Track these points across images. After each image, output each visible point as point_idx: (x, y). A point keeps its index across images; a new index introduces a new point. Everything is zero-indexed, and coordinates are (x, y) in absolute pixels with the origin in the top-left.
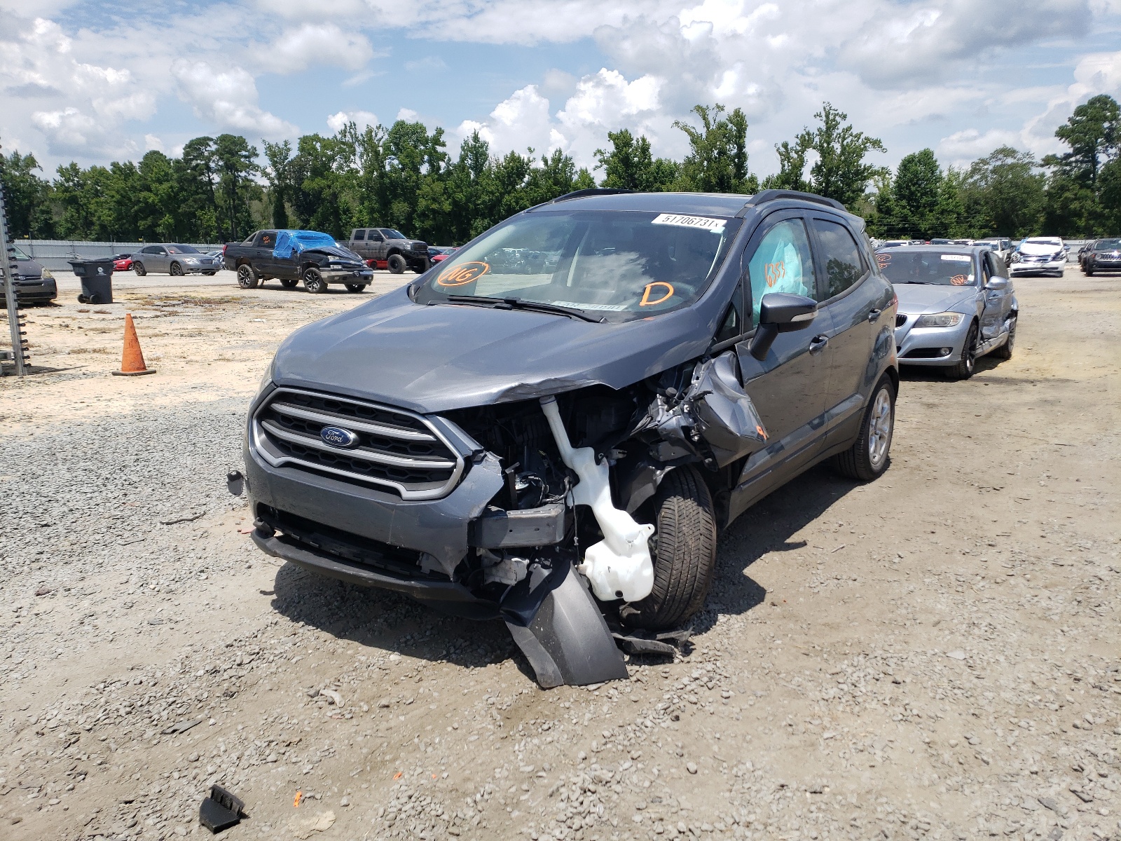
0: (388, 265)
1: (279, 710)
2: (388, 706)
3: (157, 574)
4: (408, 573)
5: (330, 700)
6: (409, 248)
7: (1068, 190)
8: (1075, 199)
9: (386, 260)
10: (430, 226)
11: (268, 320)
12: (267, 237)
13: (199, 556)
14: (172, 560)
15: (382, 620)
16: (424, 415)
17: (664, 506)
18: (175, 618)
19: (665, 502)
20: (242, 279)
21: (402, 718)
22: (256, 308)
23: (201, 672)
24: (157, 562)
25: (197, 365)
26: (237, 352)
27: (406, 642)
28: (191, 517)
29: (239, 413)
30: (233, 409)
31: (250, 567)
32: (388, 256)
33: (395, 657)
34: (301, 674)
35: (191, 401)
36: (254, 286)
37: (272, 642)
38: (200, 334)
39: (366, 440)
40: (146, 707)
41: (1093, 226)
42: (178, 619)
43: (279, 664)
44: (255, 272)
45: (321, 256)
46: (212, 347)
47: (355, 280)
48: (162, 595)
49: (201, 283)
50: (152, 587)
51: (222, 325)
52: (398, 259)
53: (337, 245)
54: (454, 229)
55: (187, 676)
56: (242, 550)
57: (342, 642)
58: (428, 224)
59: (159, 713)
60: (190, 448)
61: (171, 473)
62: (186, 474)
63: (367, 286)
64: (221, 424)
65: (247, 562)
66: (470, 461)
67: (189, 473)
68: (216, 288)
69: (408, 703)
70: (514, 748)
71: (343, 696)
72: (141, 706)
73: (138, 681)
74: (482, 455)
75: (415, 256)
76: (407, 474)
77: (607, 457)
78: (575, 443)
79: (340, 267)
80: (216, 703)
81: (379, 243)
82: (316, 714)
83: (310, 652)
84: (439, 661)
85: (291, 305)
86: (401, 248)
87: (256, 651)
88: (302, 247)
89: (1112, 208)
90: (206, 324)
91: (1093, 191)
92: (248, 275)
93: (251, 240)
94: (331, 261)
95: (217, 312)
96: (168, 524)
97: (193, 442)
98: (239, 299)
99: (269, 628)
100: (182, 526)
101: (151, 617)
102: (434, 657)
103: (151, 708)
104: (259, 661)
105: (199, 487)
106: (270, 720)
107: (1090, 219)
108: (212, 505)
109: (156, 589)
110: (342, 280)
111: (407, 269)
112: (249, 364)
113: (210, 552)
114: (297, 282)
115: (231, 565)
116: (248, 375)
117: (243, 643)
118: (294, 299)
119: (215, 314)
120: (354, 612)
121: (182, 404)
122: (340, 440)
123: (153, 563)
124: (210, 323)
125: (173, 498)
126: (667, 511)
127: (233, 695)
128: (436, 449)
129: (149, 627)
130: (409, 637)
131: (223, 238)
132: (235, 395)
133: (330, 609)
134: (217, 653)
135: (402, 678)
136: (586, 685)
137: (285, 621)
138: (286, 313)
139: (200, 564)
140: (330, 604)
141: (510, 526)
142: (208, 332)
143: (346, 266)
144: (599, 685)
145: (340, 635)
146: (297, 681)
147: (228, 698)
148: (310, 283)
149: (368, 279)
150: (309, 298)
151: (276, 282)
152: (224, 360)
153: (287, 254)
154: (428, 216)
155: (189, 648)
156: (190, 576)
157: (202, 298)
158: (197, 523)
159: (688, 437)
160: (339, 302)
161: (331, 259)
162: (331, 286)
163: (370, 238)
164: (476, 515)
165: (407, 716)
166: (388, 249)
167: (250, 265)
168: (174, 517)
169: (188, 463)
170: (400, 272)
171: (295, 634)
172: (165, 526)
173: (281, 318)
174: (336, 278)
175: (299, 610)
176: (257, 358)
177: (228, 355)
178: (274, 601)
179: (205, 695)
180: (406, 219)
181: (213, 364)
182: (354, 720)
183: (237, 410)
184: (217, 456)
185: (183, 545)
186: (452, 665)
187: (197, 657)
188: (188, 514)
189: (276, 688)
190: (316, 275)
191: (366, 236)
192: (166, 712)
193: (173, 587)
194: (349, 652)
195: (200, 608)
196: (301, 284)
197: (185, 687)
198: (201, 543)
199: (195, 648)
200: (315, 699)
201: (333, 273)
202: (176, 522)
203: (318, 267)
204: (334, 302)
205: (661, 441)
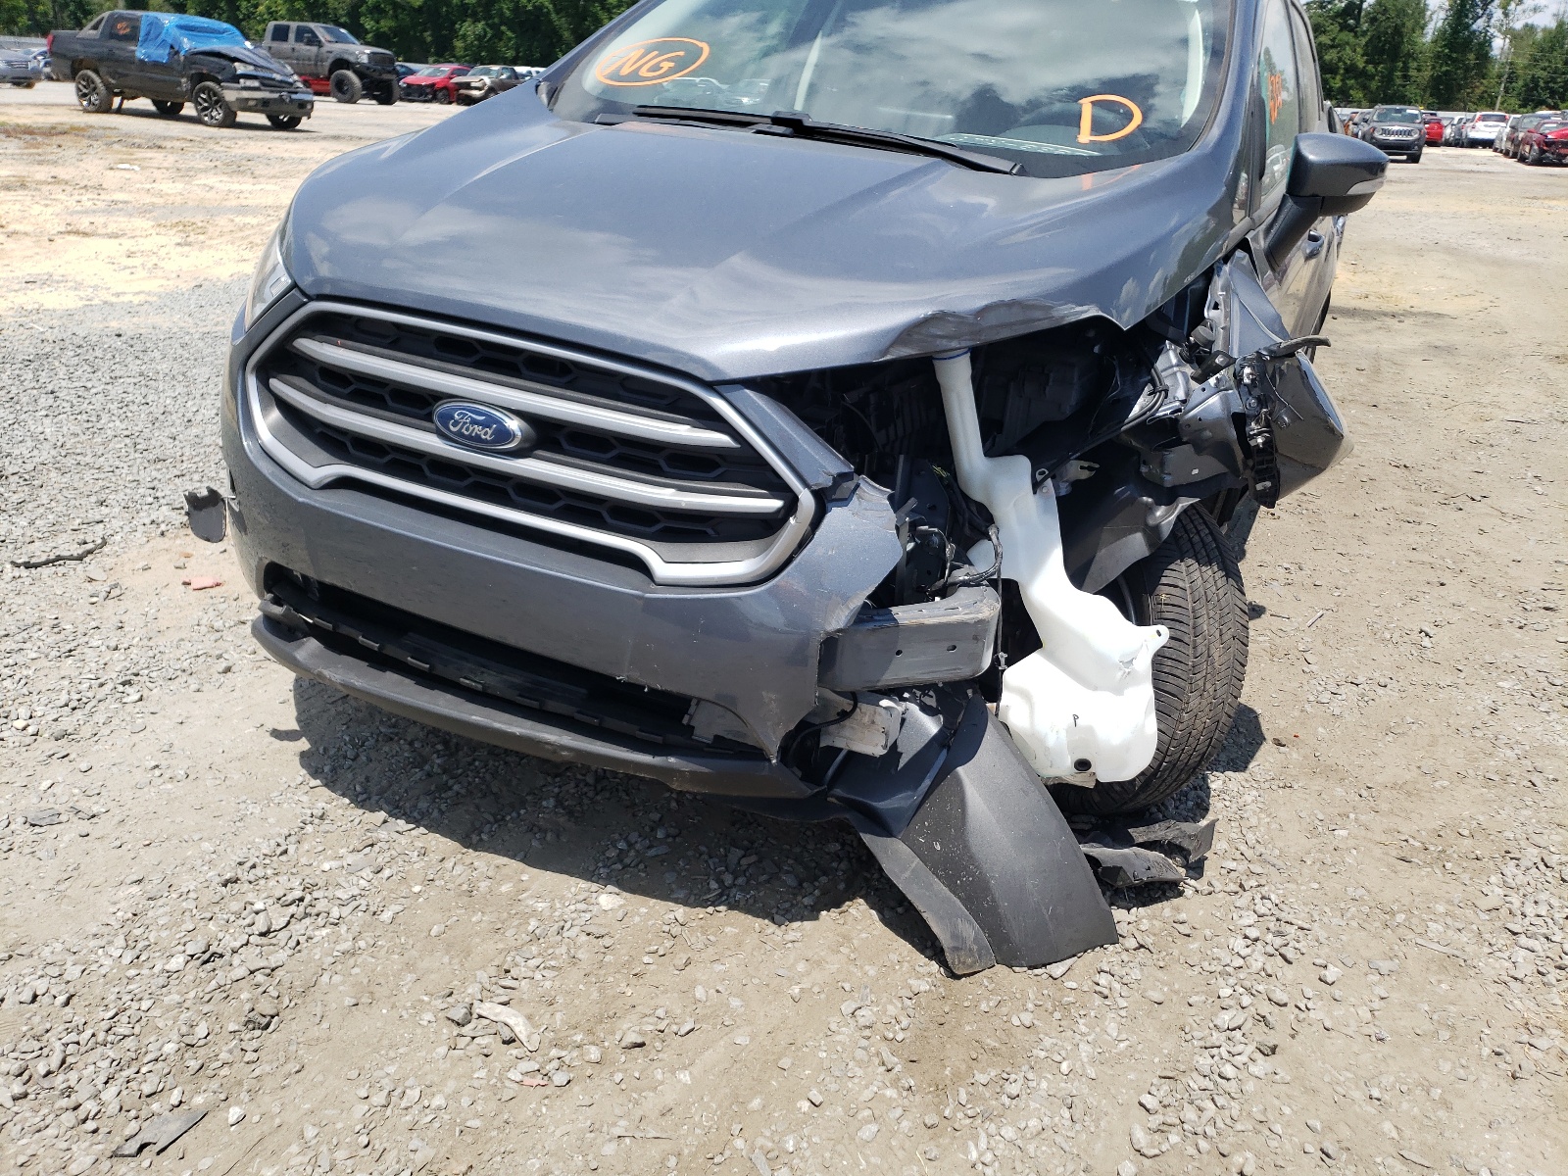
0: (331, 86)
1: (391, 1069)
2: (642, 1045)
3: (25, 691)
4: (659, 739)
5: (507, 1035)
6: (365, 59)
7: (1324, 32)
8: (1332, 47)
9: (328, 78)
10: (390, 28)
11: (143, 168)
12: (124, 24)
13: (113, 644)
14: (54, 653)
15: (552, 802)
16: (711, 386)
17: (1164, 580)
18: (85, 805)
19: (1166, 573)
20: (85, 95)
21: (684, 1077)
22: (116, 147)
23: (177, 962)
24: (19, 658)
25: (28, 241)
26: (99, 220)
27: (620, 859)
28: (79, 551)
29: (130, 333)
30: (114, 325)
31: (228, 670)
32: (331, 71)
33: (609, 899)
34: (414, 953)
35: (30, 308)
36: (105, 108)
37: (326, 866)
38: (23, 186)
39: (549, 436)
40: (61, 1078)
41: (1351, 88)
42: (95, 809)
43: (356, 928)
44: (108, 86)
45: (224, 62)
46: (50, 210)
47: (284, 108)
48: (46, 746)
49: (12, 101)
50: (20, 724)
51: (62, 173)
52: (349, 79)
53: (248, 44)
54: (428, 36)
55: (145, 972)
56: (203, 629)
57: (485, 862)
58: (386, 24)
59: (96, 1096)
60: (45, 401)
61: (16, 452)
62: (46, 453)
63: (304, 119)
64: (99, 353)
65: (219, 657)
66: (825, 500)
67: (54, 452)
68: (41, 110)
69: (683, 1032)
70: (966, 1152)
71: (529, 1018)
72: (49, 1073)
73: (27, 996)
74: (851, 485)
75: (376, 75)
76: (658, 521)
77: (1053, 478)
78: (994, 446)
79: (256, 84)
80: (231, 1052)
81: (314, 49)
82: (482, 1073)
83: (417, 889)
84: (710, 909)
85: (178, 144)
86: (352, 59)
87: (298, 894)
88: (187, 44)
89: (1375, 65)
90: (32, 169)
91: (1356, 36)
92: (95, 89)
93: (95, 27)
94: (239, 72)
95: (49, 149)
96: (28, 566)
97: (50, 388)
98: (83, 129)
99: (309, 828)
100: (61, 570)
101: (30, 804)
102: (696, 898)
103: (73, 1076)
104: (307, 921)
105: (81, 484)
106: (379, 1099)
107: (1349, 78)
108: (116, 524)
109: (31, 730)
110: (262, 106)
111: (364, 97)
112: (127, 244)
113: (134, 633)
114: (181, 106)
115: (185, 665)
116: (130, 262)
117: (259, 871)
118: (181, 135)
119: (45, 153)
120: (483, 779)
121: (11, 313)
122: (487, 434)
123: (11, 662)
124: (38, 168)
125: (30, 506)
126: (1172, 590)
127: (267, 1026)
128: (742, 466)
129: (28, 834)
130: (622, 845)
131: (39, 28)
132: (114, 299)
133: (429, 775)
134: (204, 901)
135: (646, 959)
136: (1045, 965)
137: (337, 805)
138: (171, 158)
139: (118, 663)
140: (425, 760)
141: (898, 640)
142: (38, 183)
143: (267, 83)
144: (1069, 962)
145: (471, 838)
146: (410, 977)
147: (257, 1033)
148: (206, 109)
149: (305, 108)
150: (206, 135)
151: (144, 103)
152: (77, 233)
153: (162, 55)
154: (386, 12)
155: (135, 889)
156: (100, 695)
157: (18, 125)
158: (93, 566)
159: (1243, 437)
160: (260, 144)
161: (240, 69)
162: (242, 117)
163: (299, 37)
164: (841, 625)
165: (695, 1070)
166: (330, 61)
167: (96, 72)
168: (39, 551)
169: (48, 431)
170: (352, 100)
171: (372, 845)
172: (23, 572)
173: (166, 165)
174: (251, 103)
175: (362, 779)
176: (138, 233)
177: (84, 223)
178: (303, 755)
179: (201, 1031)
180: (348, 14)
181: (59, 240)
182: (576, 1088)
183: (124, 328)
184: (105, 418)
185: (71, 616)
186: (738, 916)
187: (159, 914)
188: (67, 546)
189: (365, 1000)
190: (215, 94)
191: (292, 36)
192: (112, 1089)
193: (68, 723)
194: (504, 888)
195: (140, 776)
196: (189, 109)
197: (145, 1005)
198: (110, 612)
199: (150, 888)
200: (467, 1030)
201: (246, 94)
202: (46, 563)
203: (219, 82)
204: (252, 143)
205: (1179, 442)
